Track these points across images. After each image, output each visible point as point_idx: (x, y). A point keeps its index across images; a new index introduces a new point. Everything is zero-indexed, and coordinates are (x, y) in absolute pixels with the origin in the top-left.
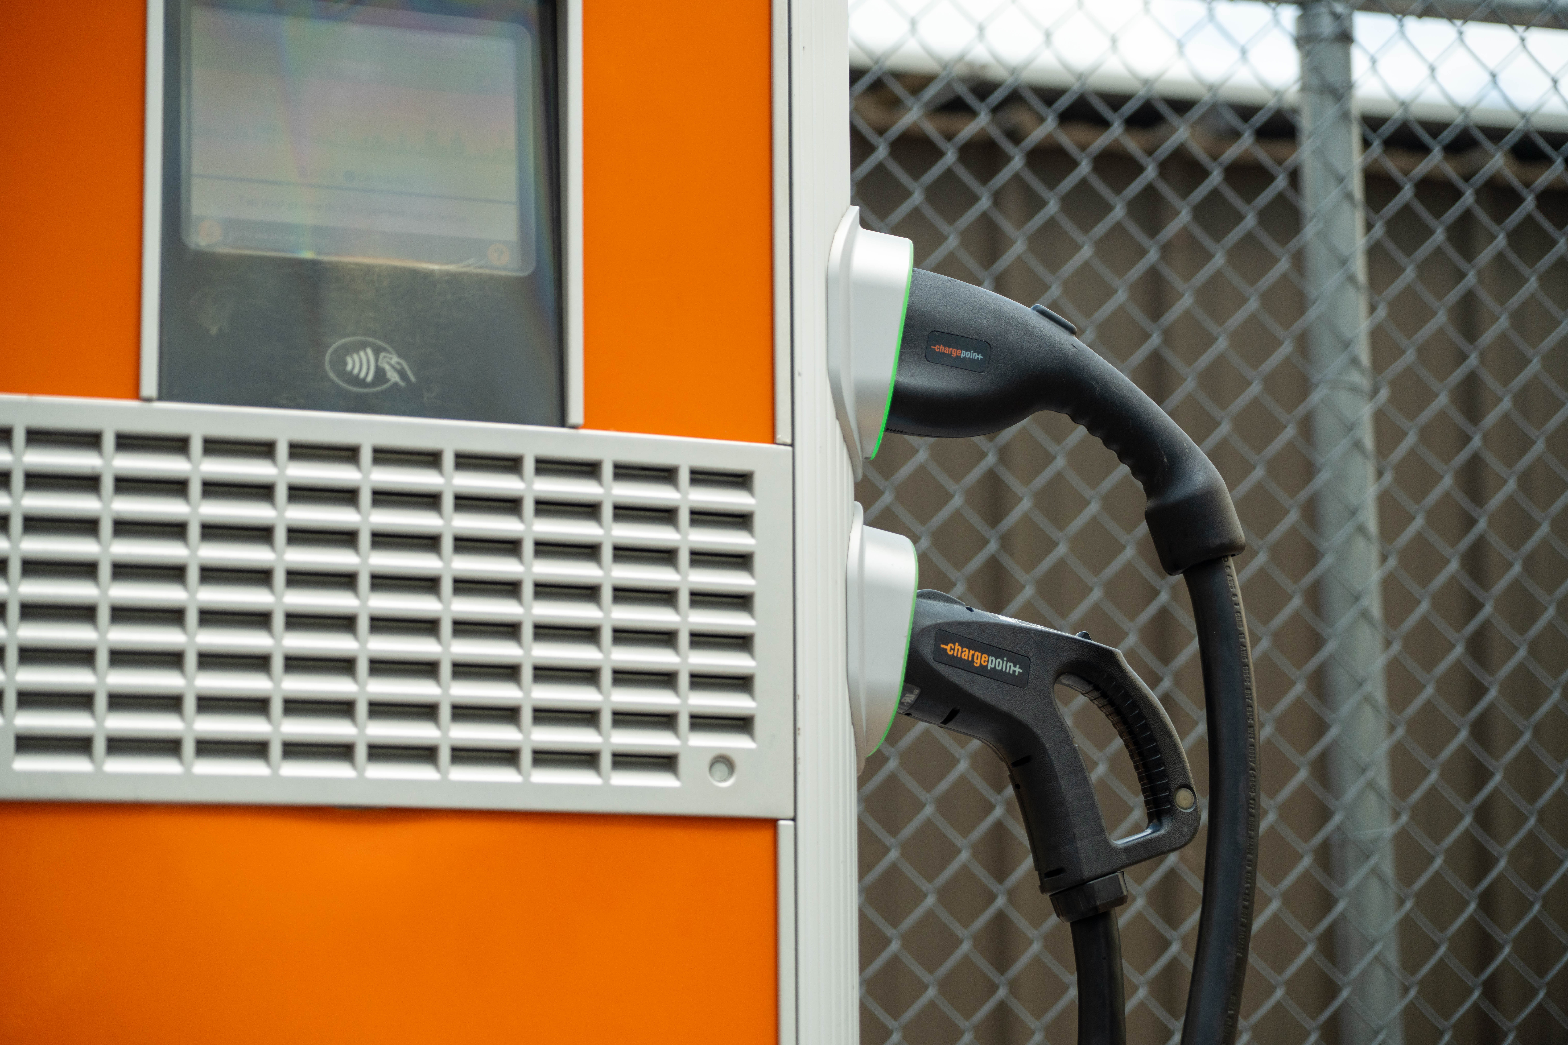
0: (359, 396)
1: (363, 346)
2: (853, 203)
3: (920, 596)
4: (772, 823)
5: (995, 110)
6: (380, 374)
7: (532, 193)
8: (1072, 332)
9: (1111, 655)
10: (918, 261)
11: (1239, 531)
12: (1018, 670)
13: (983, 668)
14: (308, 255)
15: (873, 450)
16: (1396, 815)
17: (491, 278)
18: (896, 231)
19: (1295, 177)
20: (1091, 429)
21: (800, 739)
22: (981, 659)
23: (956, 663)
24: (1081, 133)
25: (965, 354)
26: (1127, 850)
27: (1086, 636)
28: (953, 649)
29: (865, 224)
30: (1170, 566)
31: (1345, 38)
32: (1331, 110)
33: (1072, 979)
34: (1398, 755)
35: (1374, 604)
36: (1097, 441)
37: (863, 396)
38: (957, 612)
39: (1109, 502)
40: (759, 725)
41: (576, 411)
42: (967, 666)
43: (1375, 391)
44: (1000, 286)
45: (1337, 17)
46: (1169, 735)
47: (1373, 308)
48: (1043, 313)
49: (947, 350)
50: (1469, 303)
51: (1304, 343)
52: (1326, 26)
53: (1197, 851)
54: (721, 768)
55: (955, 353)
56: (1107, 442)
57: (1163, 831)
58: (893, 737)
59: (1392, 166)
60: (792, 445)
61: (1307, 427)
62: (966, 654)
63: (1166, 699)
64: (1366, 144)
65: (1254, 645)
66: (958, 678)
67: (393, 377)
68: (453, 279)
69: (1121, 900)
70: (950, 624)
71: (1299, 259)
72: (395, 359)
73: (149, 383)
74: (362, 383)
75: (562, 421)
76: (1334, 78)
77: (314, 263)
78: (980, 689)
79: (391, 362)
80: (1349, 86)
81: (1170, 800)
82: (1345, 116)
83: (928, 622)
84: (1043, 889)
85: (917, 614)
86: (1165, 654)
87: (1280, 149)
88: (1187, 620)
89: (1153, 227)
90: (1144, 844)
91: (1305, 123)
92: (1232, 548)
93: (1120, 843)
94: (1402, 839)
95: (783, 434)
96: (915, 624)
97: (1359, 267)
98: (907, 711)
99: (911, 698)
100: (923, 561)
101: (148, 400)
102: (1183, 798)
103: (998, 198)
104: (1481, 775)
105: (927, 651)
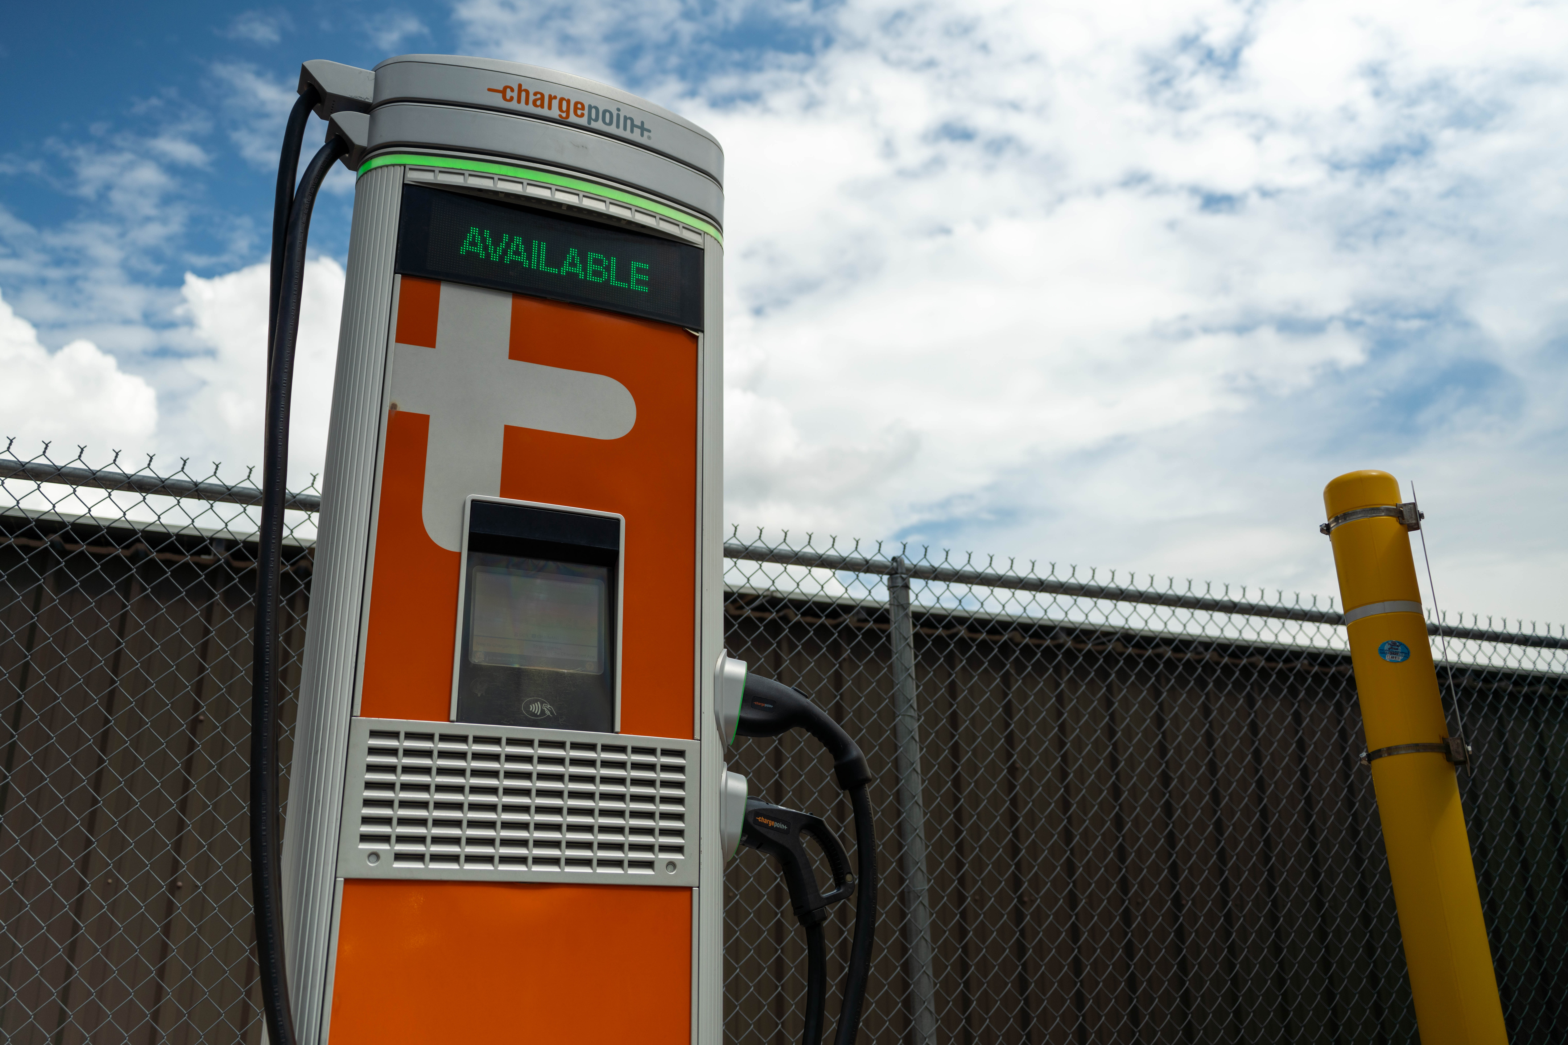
0: (534, 720)
1: (537, 701)
2: (725, 647)
3: (748, 798)
4: (690, 889)
5: (777, 612)
6: (543, 712)
7: (603, 638)
8: (807, 697)
9: (821, 821)
10: (749, 668)
11: (869, 772)
12: (786, 827)
13: (772, 827)
14: (517, 666)
15: (731, 741)
16: (929, 881)
17: (587, 675)
18: (740, 658)
19: (889, 637)
20: (814, 734)
21: (701, 855)
22: (771, 823)
23: (762, 825)
24: (810, 619)
25: (766, 705)
26: (828, 898)
27: (811, 814)
28: (761, 819)
29: (730, 655)
30: (843, 787)
31: (907, 587)
32: (902, 613)
33: (805, 947)
34: (929, 857)
35: (920, 799)
36: (816, 739)
37: (728, 721)
38: (763, 805)
39: (820, 759)
40: (686, 850)
41: (618, 727)
42: (766, 826)
43: (919, 717)
44: (780, 679)
45: (903, 579)
46: (843, 853)
47: (918, 687)
48: (795, 690)
49: (759, 704)
50: (953, 685)
51: (893, 699)
52: (900, 583)
53: (854, 897)
54: (671, 867)
55: (762, 705)
56: (820, 740)
57: (841, 891)
58: (738, 853)
59: (923, 632)
60: (700, 740)
61: (894, 730)
62: (766, 821)
63: (842, 836)
64: (915, 626)
65: (875, 816)
66: (763, 830)
67: (548, 713)
68: (572, 675)
69: (825, 918)
70: (760, 810)
71: (891, 667)
72: (549, 706)
73: (453, 716)
74: (536, 715)
75: (612, 731)
76: (902, 602)
77: (519, 669)
78: (771, 835)
79: (547, 708)
80: (909, 604)
81: (844, 878)
82: (907, 615)
83: (751, 809)
84: (795, 914)
85: (747, 806)
86: (842, 819)
87: (884, 626)
88: (849, 805)
89: (837, 656)
90: (834, 896)
91: (892, 617)
92: (868, 780)
93: (825, 895)
94: (931, 890)
95: (697, 736)
96: (746, 810)
97: (912, 671)
98: (743, 843)
99: (744, 838)
100: (750, 783)
101: (453, 722)
102: (849, 878)
103: (779, 644)
104: (960, 865)
105: (751, 820)
